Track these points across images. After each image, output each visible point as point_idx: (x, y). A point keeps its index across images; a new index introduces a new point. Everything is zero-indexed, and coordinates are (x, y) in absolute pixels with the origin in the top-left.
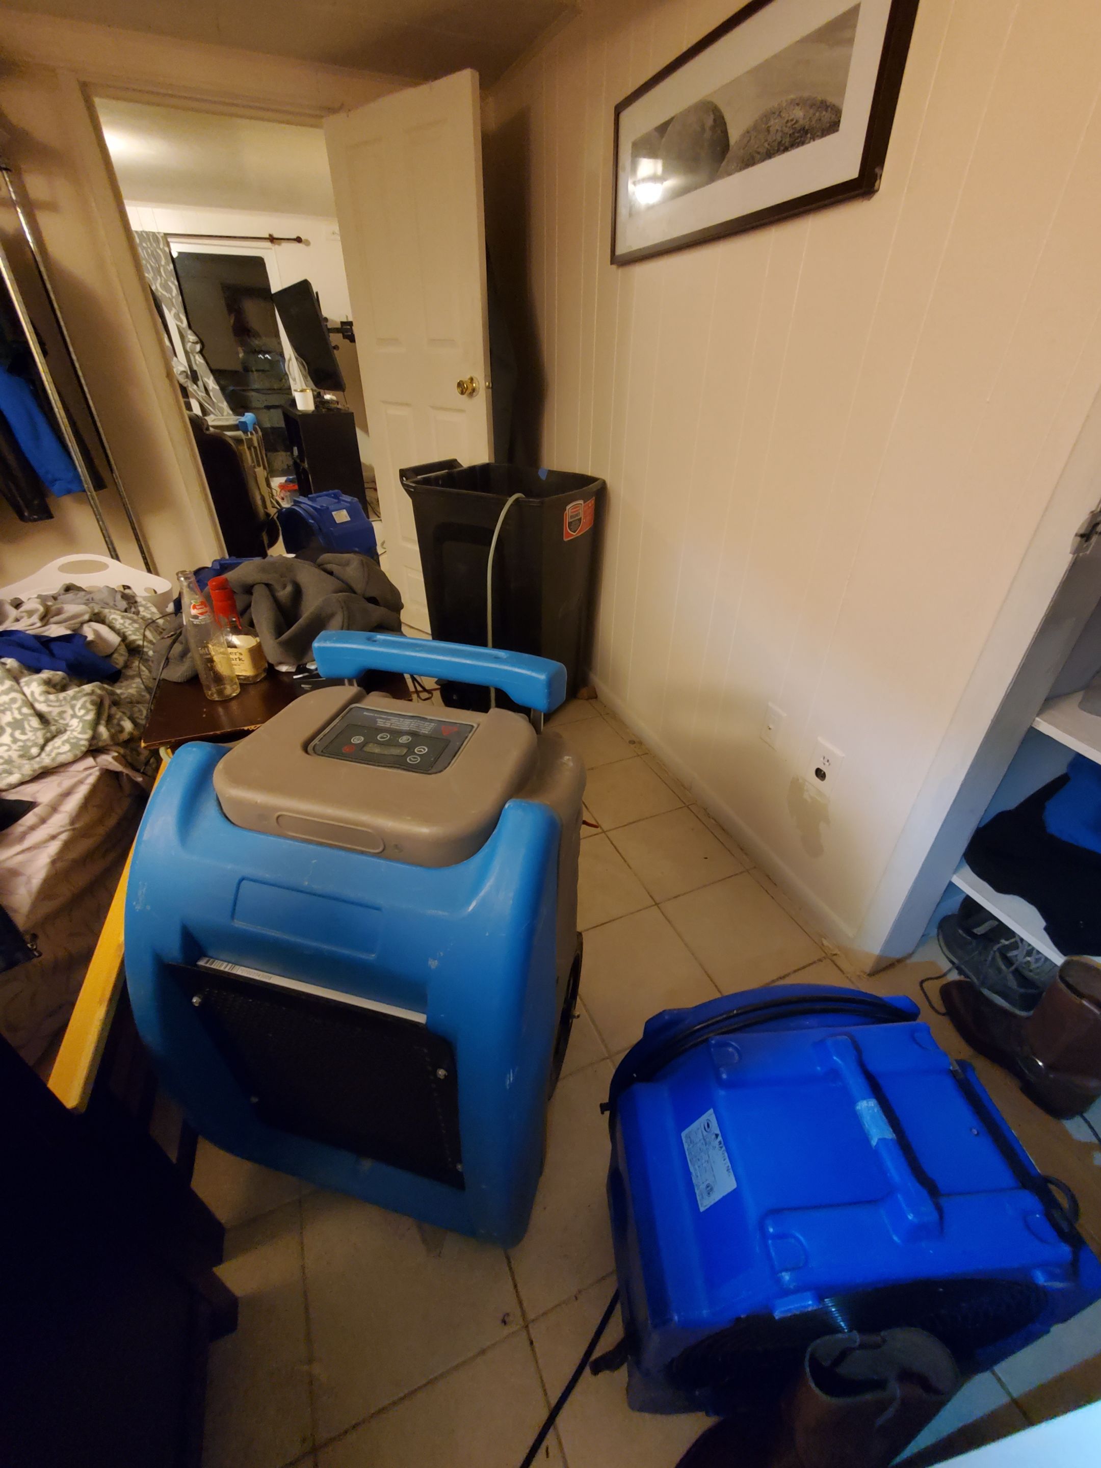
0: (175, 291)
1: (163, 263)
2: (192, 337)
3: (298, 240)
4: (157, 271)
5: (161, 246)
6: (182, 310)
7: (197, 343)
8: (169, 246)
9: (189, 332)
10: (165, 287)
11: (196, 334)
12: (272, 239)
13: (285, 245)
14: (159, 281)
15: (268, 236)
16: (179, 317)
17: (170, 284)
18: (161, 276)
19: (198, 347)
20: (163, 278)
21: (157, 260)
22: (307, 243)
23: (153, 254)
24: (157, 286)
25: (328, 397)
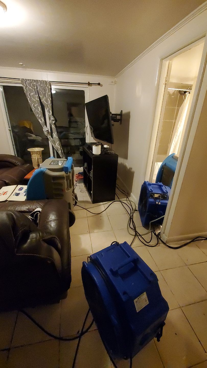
0: (49, 102)
1: (47, 92)
2: (52, 118)
3: (99, 84)
4: (44, 95)
5: (48, 86)
6: (51, 109)
7: (54, 120)
8: (51, 86)
9: (52, 116)
10: (47, 101)
11: (54, 117)
12: (89, 84)
13: (93, 87)
14: (44, 98)
15: (88, 83)
16: (49, 111)
17: (48, 99)
18: (45, 96)
19: (54, 122)
20: (46, 97)
21: (45, 91)
22: (102, 86)
23: (44, 89)
24: (43, 100)
25: (105, 146)
